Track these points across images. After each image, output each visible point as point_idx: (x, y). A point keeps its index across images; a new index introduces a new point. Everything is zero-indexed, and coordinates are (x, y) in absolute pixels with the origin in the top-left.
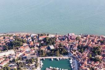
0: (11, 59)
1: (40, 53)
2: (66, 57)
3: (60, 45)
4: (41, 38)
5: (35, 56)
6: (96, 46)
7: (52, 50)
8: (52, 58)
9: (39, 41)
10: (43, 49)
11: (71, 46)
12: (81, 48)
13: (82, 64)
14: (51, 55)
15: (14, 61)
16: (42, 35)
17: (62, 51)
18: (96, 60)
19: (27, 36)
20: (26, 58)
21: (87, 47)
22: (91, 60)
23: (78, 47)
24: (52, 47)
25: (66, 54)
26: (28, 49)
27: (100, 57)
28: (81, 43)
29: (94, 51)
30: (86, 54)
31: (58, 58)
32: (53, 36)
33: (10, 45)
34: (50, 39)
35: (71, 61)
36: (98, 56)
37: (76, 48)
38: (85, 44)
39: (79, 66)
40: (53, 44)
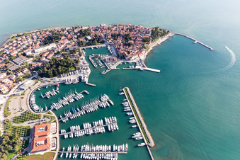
0: (56, 52)
1: (80, 44)
2: (104, 45)
3: (96, 35)
4: (76, 31)
5: (77, 47)
6: (126, 33)
7: (90, 40)
8: (92, 47)
9: (76, 34)
10: (82, 39)
11: (105, 36)
12: (115, 36)
13: (119, 49)
14: (90, 45)
15: (58, 53)
16: (76, 28)
17: (98, 40)
18: (129, 45)
19: (63, 30)
20: (68, 49)
21: (119, 35)
22: (125, 45)
23: (112, 35)
24: (89, 38)
25: (103, 42)
26: (67, 42)
27: (132, 42)
28: (113, 32)
29: (126, 38)
30: (120, 40)
31: (97, 46)
32: (86, 28)
33: (49, 40)
34: (85, 30)
35: (109, 48)
36: (130, 41)
37: (110, 37)
38: (117, 33)
39: (116, 51)
40: (89, 34)
